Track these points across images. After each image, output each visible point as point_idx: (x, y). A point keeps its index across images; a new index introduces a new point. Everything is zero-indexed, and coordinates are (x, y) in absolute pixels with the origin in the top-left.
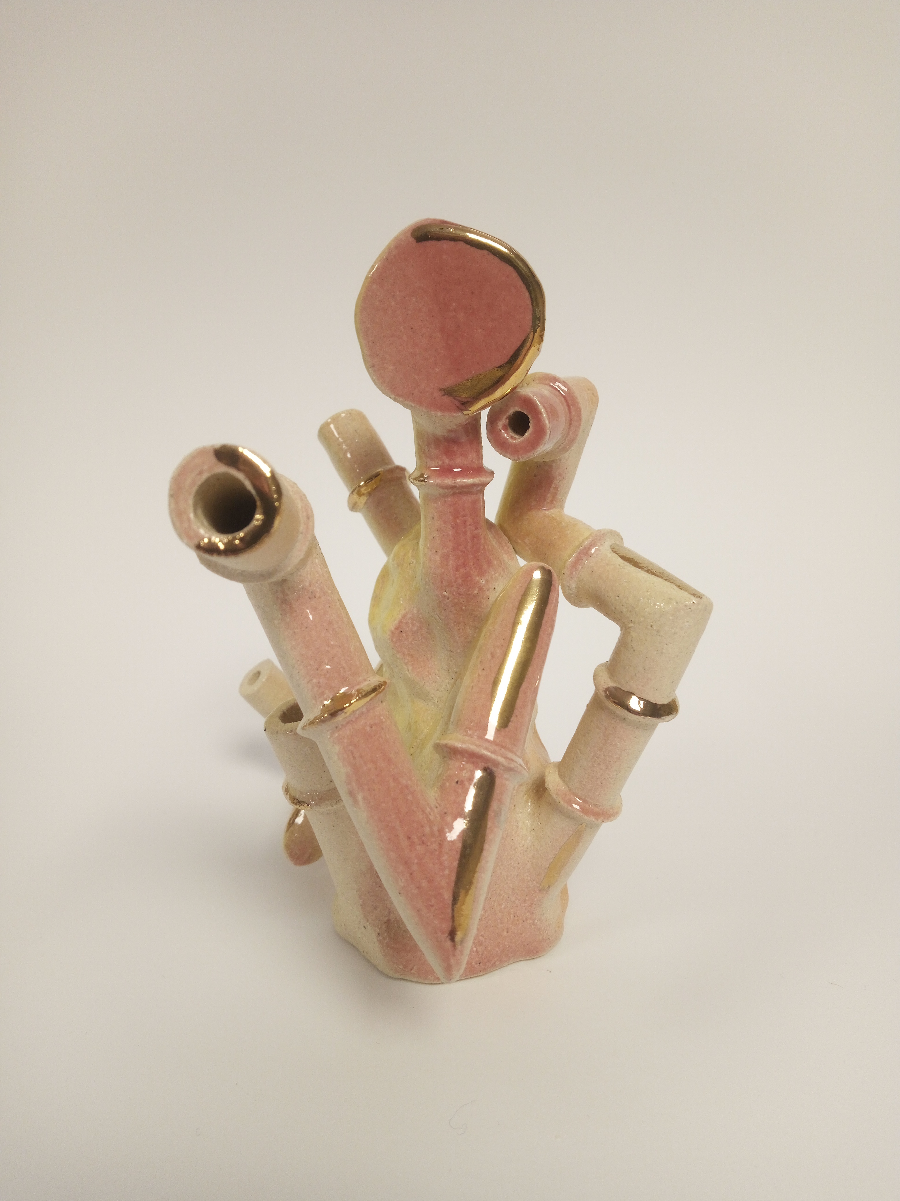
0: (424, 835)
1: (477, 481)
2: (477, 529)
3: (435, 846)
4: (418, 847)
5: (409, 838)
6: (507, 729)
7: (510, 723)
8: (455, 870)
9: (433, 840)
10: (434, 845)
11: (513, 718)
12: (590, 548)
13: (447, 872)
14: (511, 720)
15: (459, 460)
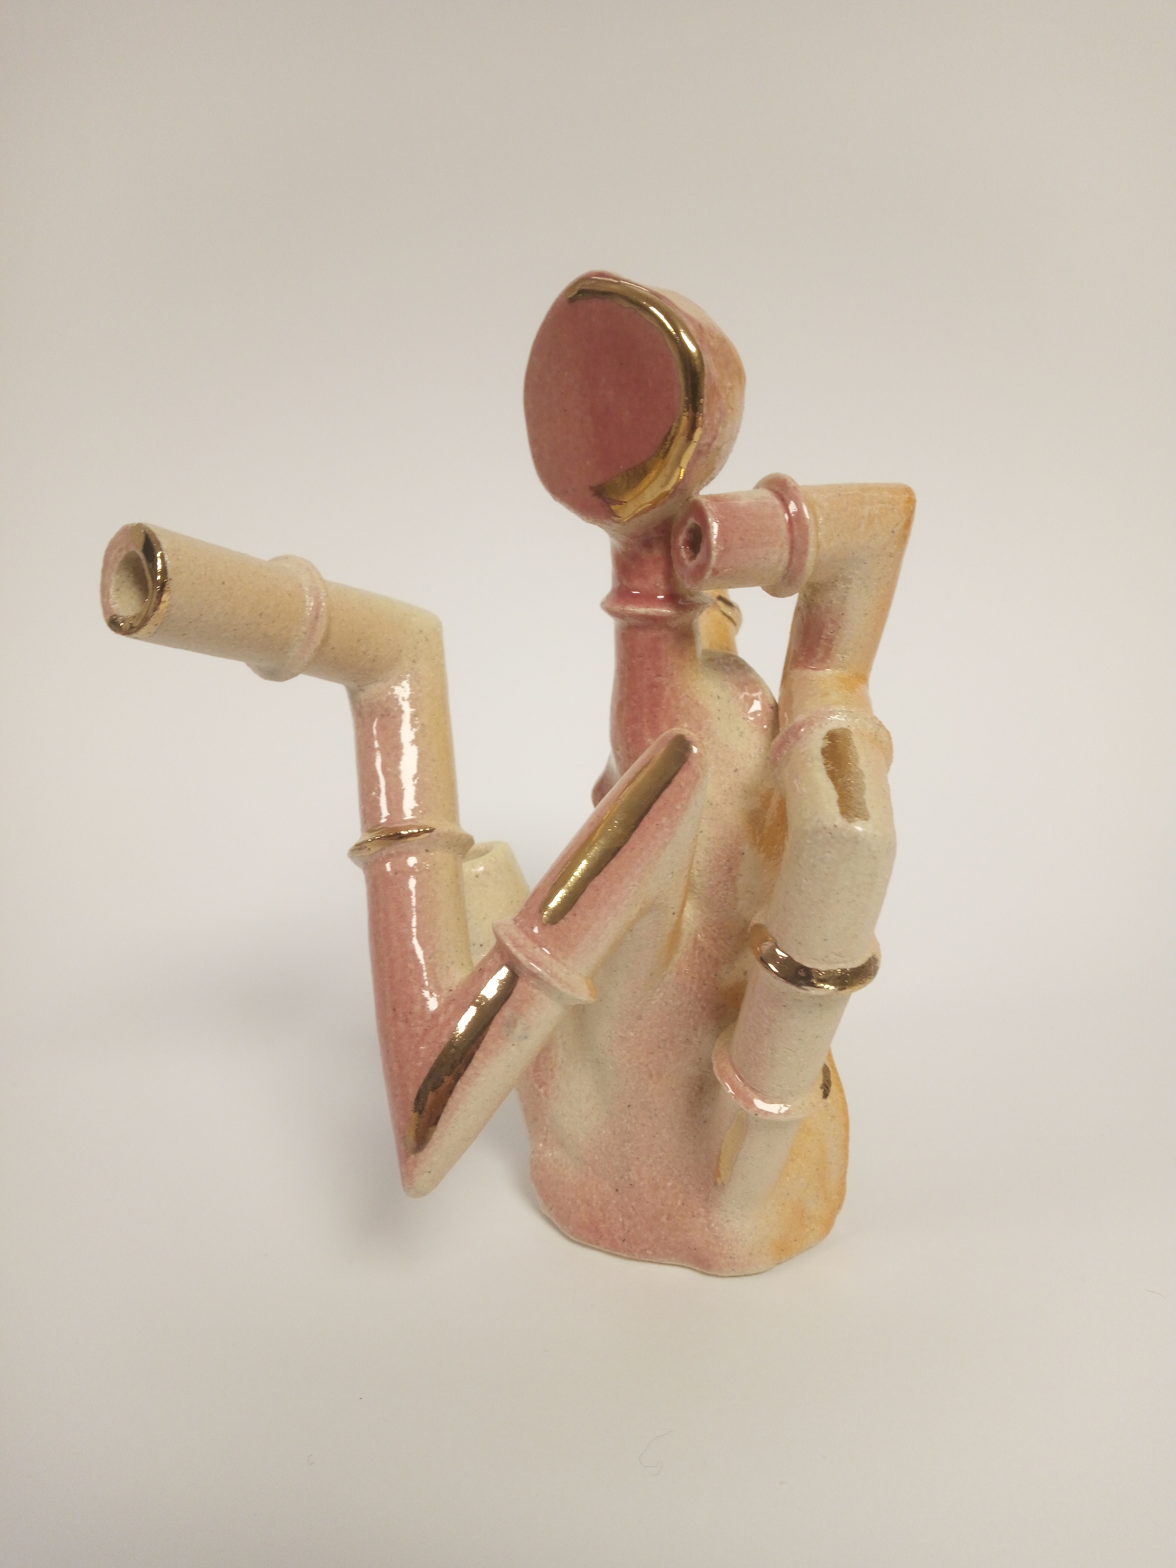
0: (410, 1013)
1: (650, 612)
2: (659, 675)
3: (419, 1030)
4: (399, 1023)
5: (394, 1010)
6: (555, 927)
7: (562, 921)
8: (430, 1066)
9: (420, 1022)
10: (418, 1028)
11: (569, 916)
12: (800, 728)
13: (420, 1064)
14: (566, 917)
15: (636, 583)
